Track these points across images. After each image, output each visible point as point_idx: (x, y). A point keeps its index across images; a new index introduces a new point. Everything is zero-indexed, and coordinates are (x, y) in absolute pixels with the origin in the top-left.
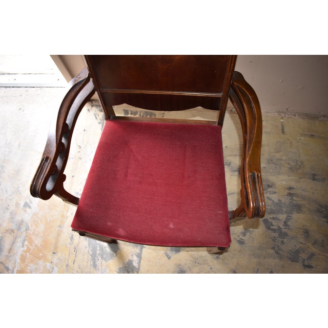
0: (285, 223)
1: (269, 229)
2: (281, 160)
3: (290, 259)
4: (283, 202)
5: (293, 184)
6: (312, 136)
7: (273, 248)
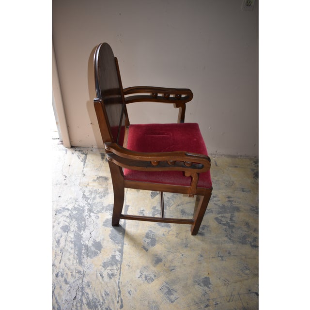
0: (231, 219)
1: (220, 223)
2: (218, 181)
3: (240, 242)
4: (226, 206)
5: (230, 194)
6: (236, 167)
7: (227, 236)
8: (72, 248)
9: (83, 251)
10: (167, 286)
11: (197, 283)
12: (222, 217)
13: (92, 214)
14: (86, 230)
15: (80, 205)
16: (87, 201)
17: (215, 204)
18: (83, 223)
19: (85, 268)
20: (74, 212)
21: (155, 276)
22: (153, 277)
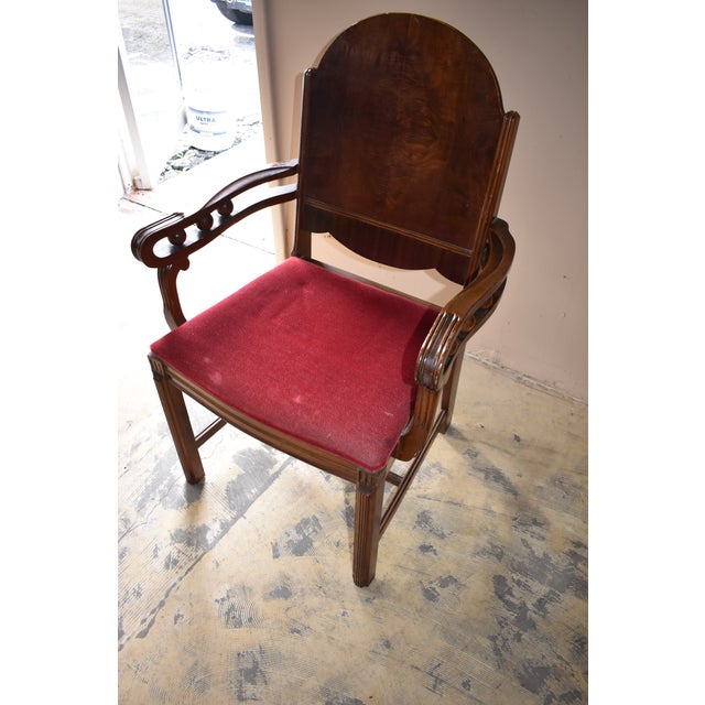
0: (540, 604)
1: (500, 597)
3: (521, 678)
4: (553, 561)
7: (493, 639)
9: (161, 487)
10: (258, 656)
11: (326, 699)
12: (519, 583)
17: (524, 541)
19: (140, 520)
21: (250, 620)
22: (244, 619)
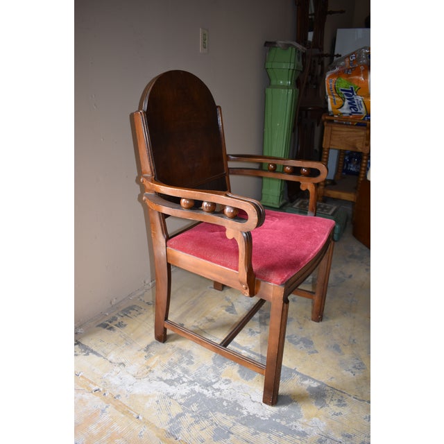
8: (269, 437)
13: (216, 386)
14: (244, 405)
15: (184, 393)
16: (184, 382)
18: (225, 404)
19: (317, 431)
20: (194, 408)
